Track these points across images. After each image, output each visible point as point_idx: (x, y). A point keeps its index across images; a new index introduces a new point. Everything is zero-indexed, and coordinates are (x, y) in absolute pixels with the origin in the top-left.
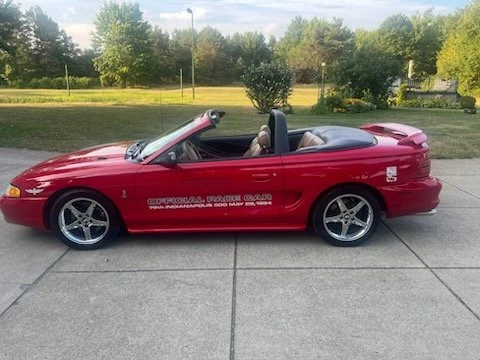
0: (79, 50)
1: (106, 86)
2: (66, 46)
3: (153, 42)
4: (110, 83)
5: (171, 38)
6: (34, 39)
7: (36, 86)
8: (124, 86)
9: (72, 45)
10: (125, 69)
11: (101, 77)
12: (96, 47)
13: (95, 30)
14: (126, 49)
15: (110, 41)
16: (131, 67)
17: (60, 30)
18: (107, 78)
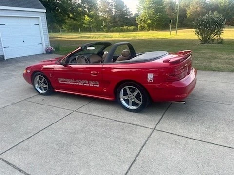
0: (132, 14)
1: (140, 30)
2: (127, 12)
3: (165, 6)
4: (143, 29)
5: (177, 3)
6: (114, 10)
7: (112, 31)
8: (148, 30)
9: (129, 12)
10: (149, 22)
11: (139, 26)
12: (139, 11)
13: (138, 4)
14: (151, 11)
15: (145, 8)
16: (153, 20)
17: (125, 5)
18: (141, 26)
